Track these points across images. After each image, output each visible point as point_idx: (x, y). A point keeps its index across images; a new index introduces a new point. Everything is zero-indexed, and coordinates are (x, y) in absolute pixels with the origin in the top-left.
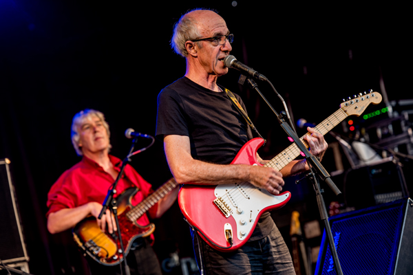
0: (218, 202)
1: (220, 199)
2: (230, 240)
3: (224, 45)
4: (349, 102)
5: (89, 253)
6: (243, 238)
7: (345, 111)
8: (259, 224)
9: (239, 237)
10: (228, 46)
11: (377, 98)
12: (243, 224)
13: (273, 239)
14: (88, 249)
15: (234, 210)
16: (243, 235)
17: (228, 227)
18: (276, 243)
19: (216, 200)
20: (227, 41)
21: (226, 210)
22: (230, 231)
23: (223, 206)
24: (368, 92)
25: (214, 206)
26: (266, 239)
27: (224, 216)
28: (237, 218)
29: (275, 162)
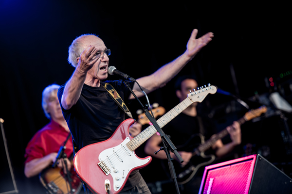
0: (101, 164)
1: (102, 163)
2: (108, 191)
3: (103, 58)
4: (193, 93)
5: (50, 192)
6: (118, 190)
7: (191, 100)
8: (129, 178)
9: (115, 189)
10: (106, 58)
11: (213, 90)
12: (118, 180)
13: (140, 188)
14: (49, 188)
15: (112, 170)
16: (118, 188)
17: (107, 182)
18: (143, 191)
19: (99, 163)
20: (105, 54)
21: (107, 170)
22: (108, 185)
23: (104, 167)
24: (207, 86)
25: (98, 167)
26: (134, 188)
27: (105, 174)
28: (114, 176)
29: (142, 136)
